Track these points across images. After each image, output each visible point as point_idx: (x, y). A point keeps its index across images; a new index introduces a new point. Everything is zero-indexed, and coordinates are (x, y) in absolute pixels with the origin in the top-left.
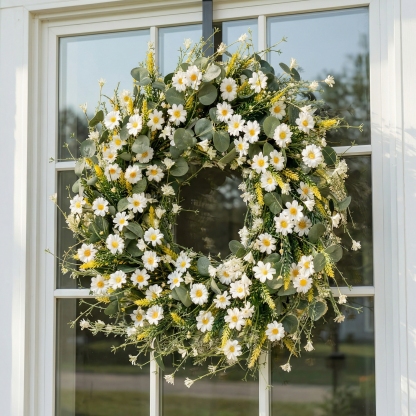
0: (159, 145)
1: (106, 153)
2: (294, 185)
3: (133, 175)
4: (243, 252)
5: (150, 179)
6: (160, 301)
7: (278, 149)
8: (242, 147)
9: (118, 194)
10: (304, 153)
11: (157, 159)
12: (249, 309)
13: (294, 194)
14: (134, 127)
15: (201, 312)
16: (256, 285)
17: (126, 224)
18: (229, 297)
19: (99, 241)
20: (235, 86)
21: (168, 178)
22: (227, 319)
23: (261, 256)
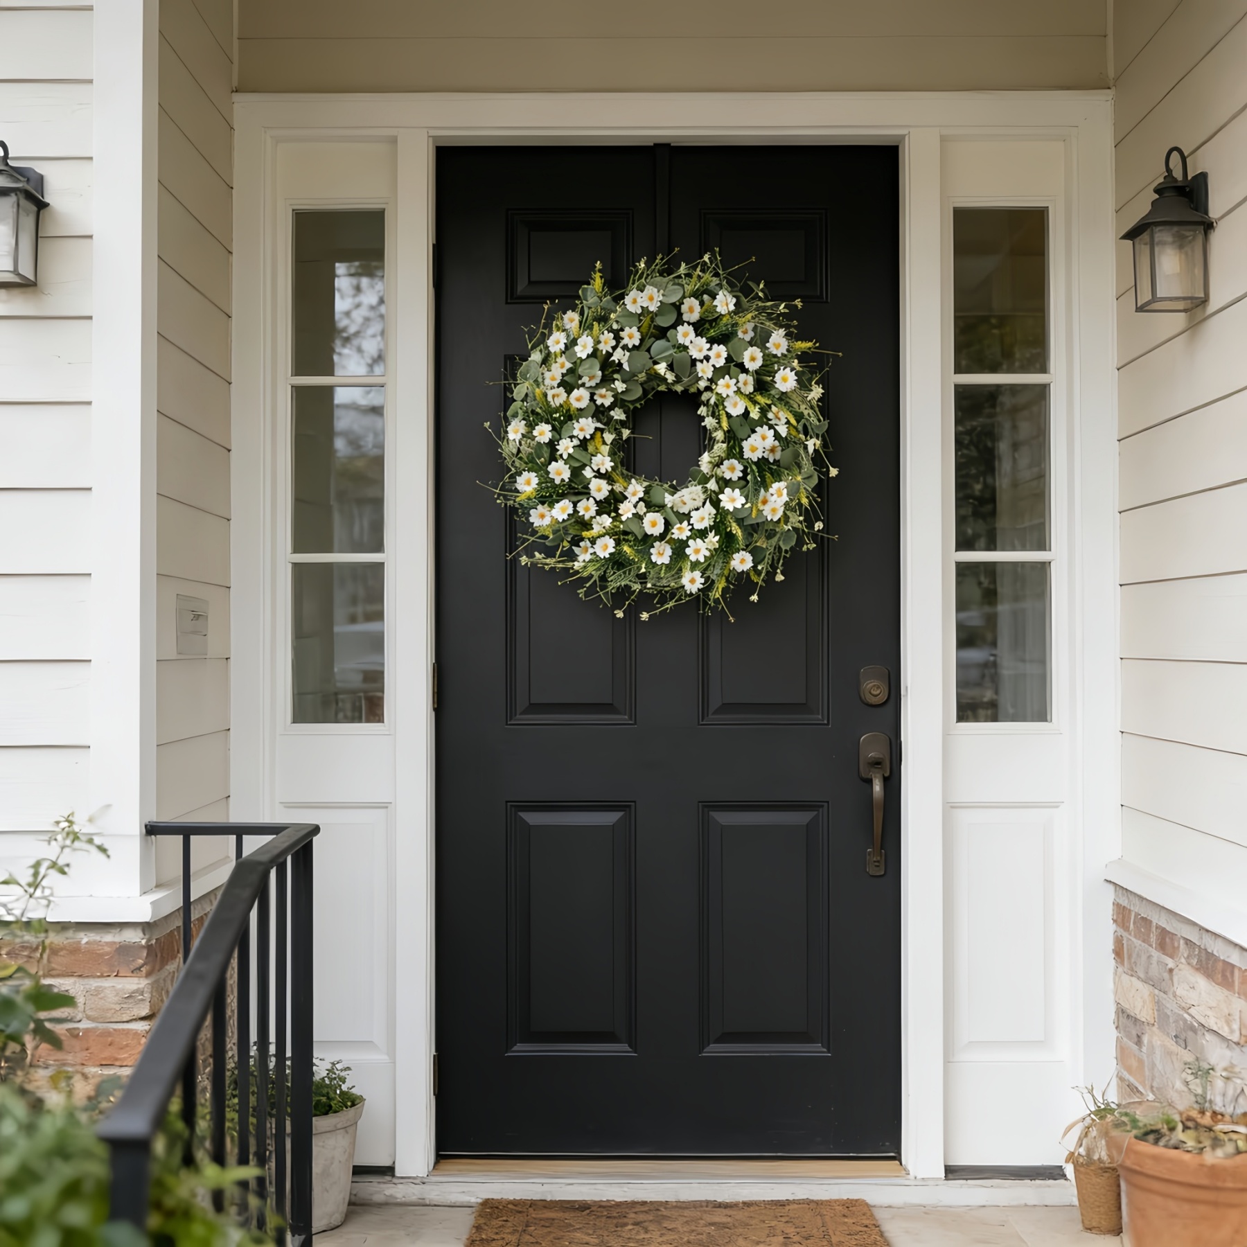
0: (609, 368)
1: (547, 375)
2: (764, 411)
3: (578, 400)
4: (704, 480)
5: (599, 402)
6: (611, 533)
7: (745, 371)
8: (705, 371)
9: (562, 419)
10: (778, 377)
11: (606, 380)
12: (713, 539)
13: (764, 420)
14: (583, 349)
15: (657, 544)
16: (721, 514)
17: (571, 451)
18: (690, 527)
19: (542, 470)
20: (697, 308)
21: (618, 402)
22: (688, 551)
23: (725, 483)
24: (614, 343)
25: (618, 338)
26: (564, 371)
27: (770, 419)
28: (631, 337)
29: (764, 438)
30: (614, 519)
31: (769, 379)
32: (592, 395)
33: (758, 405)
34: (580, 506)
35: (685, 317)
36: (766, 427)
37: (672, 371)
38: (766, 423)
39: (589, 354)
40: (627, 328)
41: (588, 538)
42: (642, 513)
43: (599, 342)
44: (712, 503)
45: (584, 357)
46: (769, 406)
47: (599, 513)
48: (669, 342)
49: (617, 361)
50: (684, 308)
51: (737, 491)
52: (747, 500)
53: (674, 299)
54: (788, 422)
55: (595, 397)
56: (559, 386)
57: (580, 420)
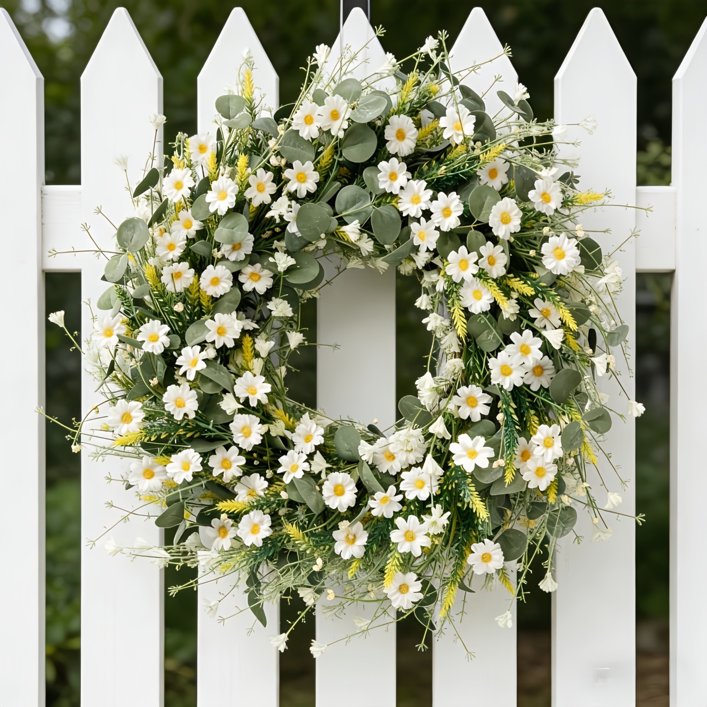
0: (265, 231)
2: (525, 304)
3: (215, 281)
4: (426, 419)
5: (248, 287)
6: (265, 504)
8: (425, 236)
9: (187, 314)
12: (439, 518)
14: (221, 198)
16: (452, 475)
18: (400, 497)
19: (152, 398)
20: (412, 132)
21: (280, 286)
22: (394, 536)
23: (459, 425)
24: (272, 188)
25: (279, 180)
26: (192, 233)
27: (533, 320)
28: (302, 178)
29: (525, 350)
30: (271, 481)
31: (532, 253)
32: (236, 275)
33: (515, 295)
34: (213, 461)
35: (392, 147)
36: (528, 333)
37: (370, 236)
38: (528, 327)
39: (231, 207)
40: (296, 164)
41: (227, 513)
42: (320, 472)
43: (248, 186)
44: (438, 459)
45: (222, 211)
46: (532, 299)
47: (249, 469)
48: (364, 187)
49: (278, 221)
50: (389, 133)
51: (482, 440)
52: (496, 452)
53: (370, 115)
54: (563, 325)
55: (241, 279)
56: (181, 259)
57: (217, 316)
